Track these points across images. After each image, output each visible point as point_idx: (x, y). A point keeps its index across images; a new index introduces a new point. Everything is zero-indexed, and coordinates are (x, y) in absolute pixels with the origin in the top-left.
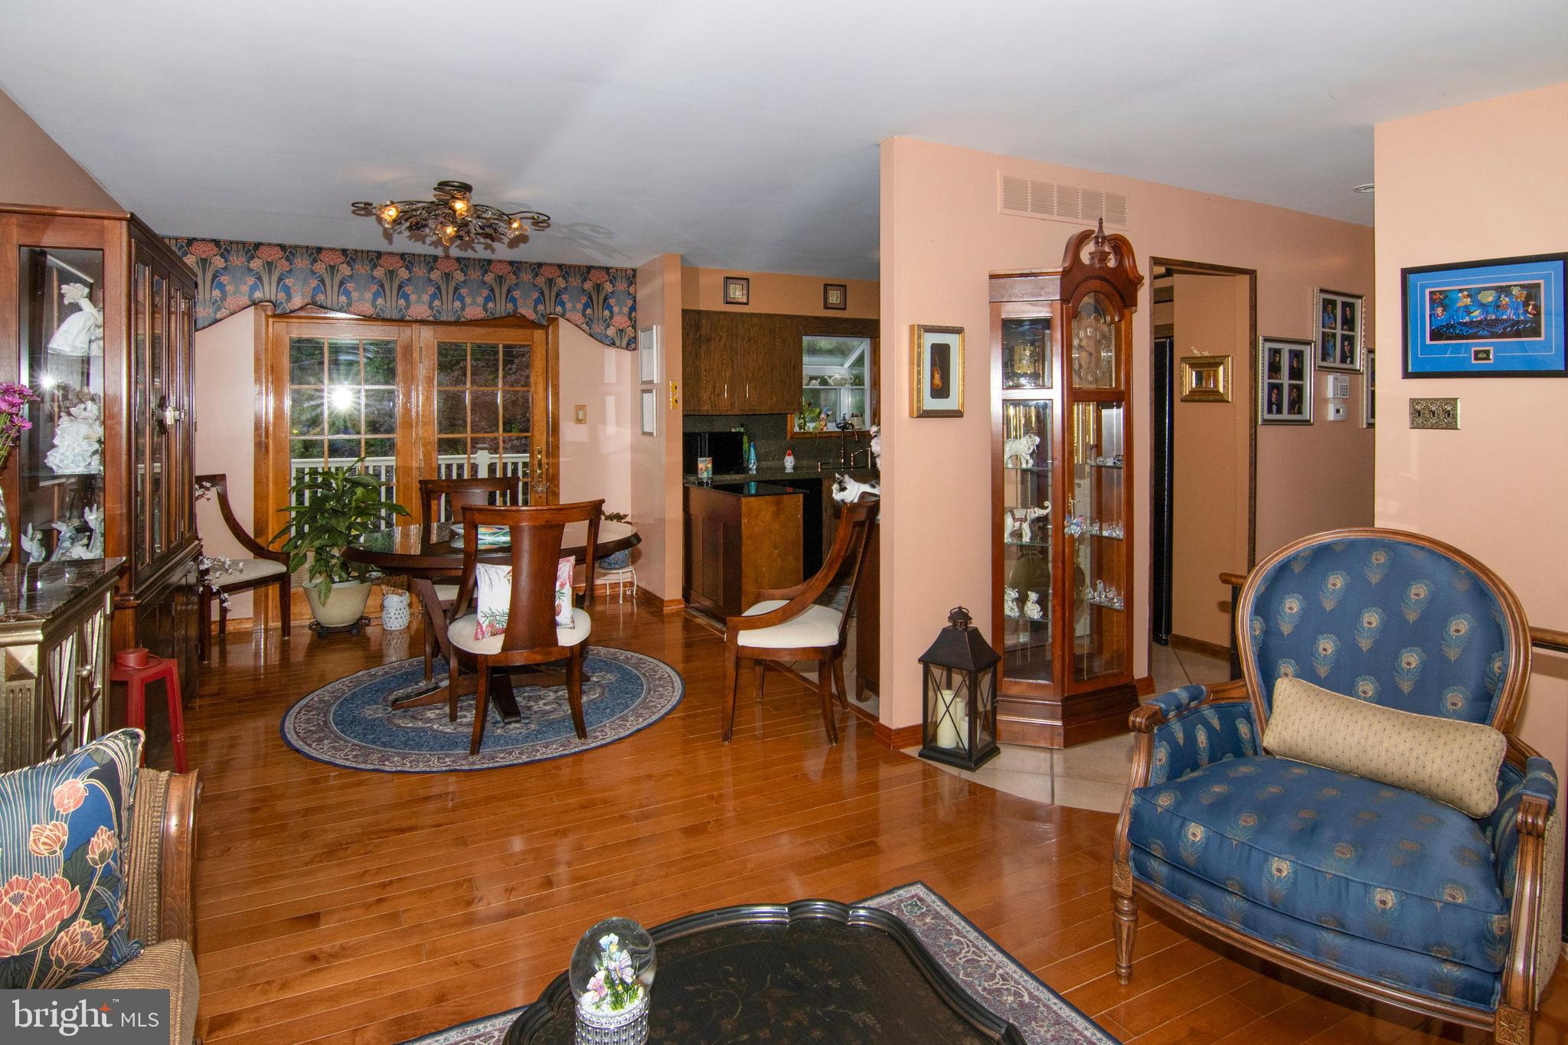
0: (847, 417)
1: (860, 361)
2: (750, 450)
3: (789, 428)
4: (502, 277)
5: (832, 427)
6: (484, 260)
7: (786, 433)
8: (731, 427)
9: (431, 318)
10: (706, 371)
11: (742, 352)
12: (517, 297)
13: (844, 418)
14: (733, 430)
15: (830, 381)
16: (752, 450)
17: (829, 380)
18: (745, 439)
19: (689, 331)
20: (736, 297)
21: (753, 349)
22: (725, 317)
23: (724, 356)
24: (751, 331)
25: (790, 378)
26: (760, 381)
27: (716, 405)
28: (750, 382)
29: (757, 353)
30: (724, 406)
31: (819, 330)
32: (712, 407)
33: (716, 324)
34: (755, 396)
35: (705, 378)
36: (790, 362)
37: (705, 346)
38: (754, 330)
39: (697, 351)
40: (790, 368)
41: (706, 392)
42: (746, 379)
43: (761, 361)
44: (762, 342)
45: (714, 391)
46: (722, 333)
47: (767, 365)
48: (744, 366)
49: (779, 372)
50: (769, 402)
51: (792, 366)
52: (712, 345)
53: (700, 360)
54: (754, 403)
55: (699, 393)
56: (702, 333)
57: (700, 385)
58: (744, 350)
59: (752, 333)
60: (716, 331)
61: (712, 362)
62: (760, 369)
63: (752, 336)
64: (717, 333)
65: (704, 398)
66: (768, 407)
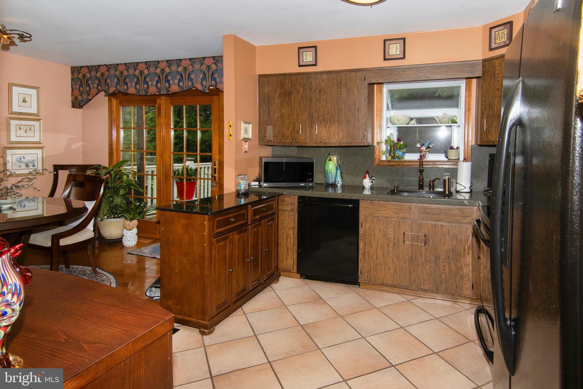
4: (186, 68)
6: (178, 60)
9: (157, 93)
10: (288, 115)
12: (193, 78)
19: (276, 89)
20: (306, 61)
21: (323, 98)
22: (302, 77)
23: (301, 105)
24: (322, 85)
25: (355, 119)
26: (329, 122)
27: (295, 139)
28: (321, 122)
29: (327, 101)
30: (301, 140)
31: (383, 78)
32: (292, 140)
33: (295, 82)
34: (324, 132)
35: (288, 121)
36: (355, 107)
37: (287, 98)
38: (324, 83)
39: (281, 102)
40: (355, 111)
41: (288, 130)
42: (318, 121)
43: (330, 107)
44: (331, 92)
45: (294, 129)
46: (299, 88)
47: (334, 109)
48: (316, 111)
49: (345, 114)
50: (336, 137)
51: (356, 109)
52: (293, 97)
53: (284, 108)
54: (324, 138)
55: (284, 130)
56: (286, 89)
57: (284, 125)
58: (316, 99)
59: (323, 86)
60: (295, 87)
61: (292, 109)
62: (328, 113)
63: (322, 88)
64: (296, 89)
65: (287, 134)
66: (335, 141)
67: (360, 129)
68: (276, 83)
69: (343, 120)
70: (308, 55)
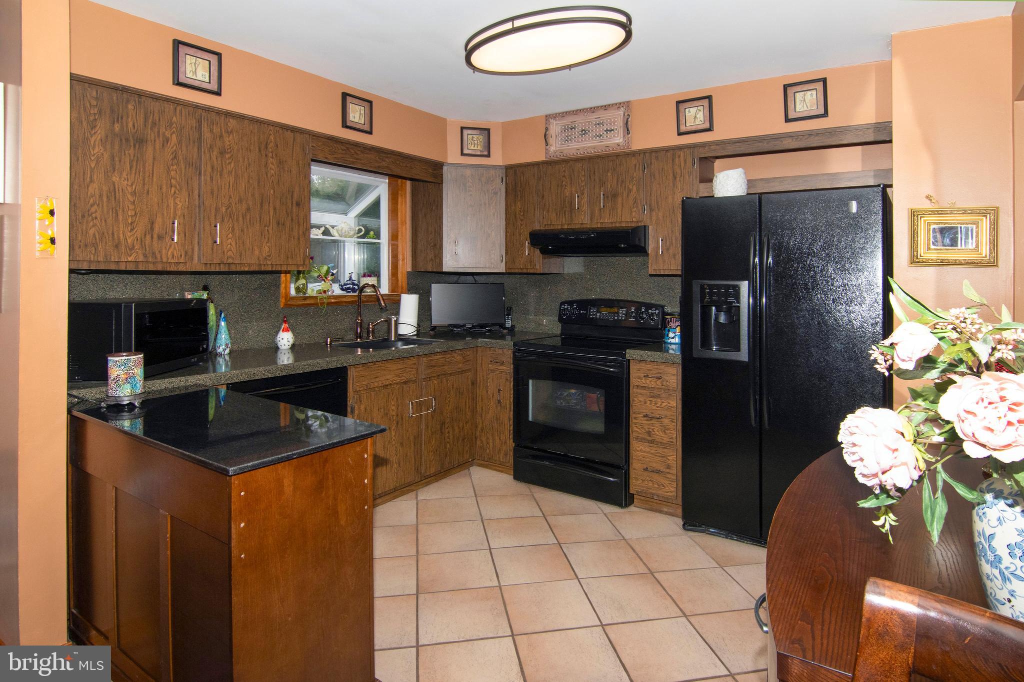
0: (354, 277)
1: (373, 210)
2: (218, 326)
3: (282, 290)
5: (336, 290)
7: (278, 299)
8: (183, 290)
10: (134, 193)
11: (209, 169)
13: (350, 278)
14: (189, 296)
15: (333, 232)
16: (223, 324)
17: (331, 229)
18: (212, 311)
19: (95, 120)
20: (195, 78)
21: (230, 168)
22: (175, 109)
23: (173, 173)
24: (226, 139)
25: (292, 220)
26: (241, 219)
27: (154, 254)
28: (223, 220)
29: (237, 176)
30: (170, 257)
31: (334, 156)
32: (145, 256)
33: (156, 115)
34: (230, 241)
35: (132, 207)
36: (292, 196)
37: (132, 151)
38: (231, 137)
39: (113, 158)
40: (292, 205)
41: (132, 230)
42: (215, 215)
43: (244, 189)
44: (246, 159)
45: (152, 229)
46: (168, 134)
47: (253, 195)
48: (212, 193)
49: (275, 209)
50: (257, 252)
51: (294, 202)
52: (149, 151)
53: (121, 174)
54: (230, 253)
55: (118, 231)
56: (127, 126)
57: (120, 217)
58: (213, 168)
59: (228, 143)
60: (156, 130)
61: (147, 179)
62: (240, 201)
63: (227, 147)
64: (159, 132)
65: (129, 241)
66: (254, 261)
67: (301, 239)
68: (94, 103)
69: (270, 219)
70: (200, 65)
